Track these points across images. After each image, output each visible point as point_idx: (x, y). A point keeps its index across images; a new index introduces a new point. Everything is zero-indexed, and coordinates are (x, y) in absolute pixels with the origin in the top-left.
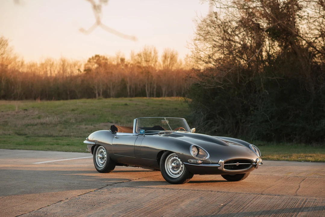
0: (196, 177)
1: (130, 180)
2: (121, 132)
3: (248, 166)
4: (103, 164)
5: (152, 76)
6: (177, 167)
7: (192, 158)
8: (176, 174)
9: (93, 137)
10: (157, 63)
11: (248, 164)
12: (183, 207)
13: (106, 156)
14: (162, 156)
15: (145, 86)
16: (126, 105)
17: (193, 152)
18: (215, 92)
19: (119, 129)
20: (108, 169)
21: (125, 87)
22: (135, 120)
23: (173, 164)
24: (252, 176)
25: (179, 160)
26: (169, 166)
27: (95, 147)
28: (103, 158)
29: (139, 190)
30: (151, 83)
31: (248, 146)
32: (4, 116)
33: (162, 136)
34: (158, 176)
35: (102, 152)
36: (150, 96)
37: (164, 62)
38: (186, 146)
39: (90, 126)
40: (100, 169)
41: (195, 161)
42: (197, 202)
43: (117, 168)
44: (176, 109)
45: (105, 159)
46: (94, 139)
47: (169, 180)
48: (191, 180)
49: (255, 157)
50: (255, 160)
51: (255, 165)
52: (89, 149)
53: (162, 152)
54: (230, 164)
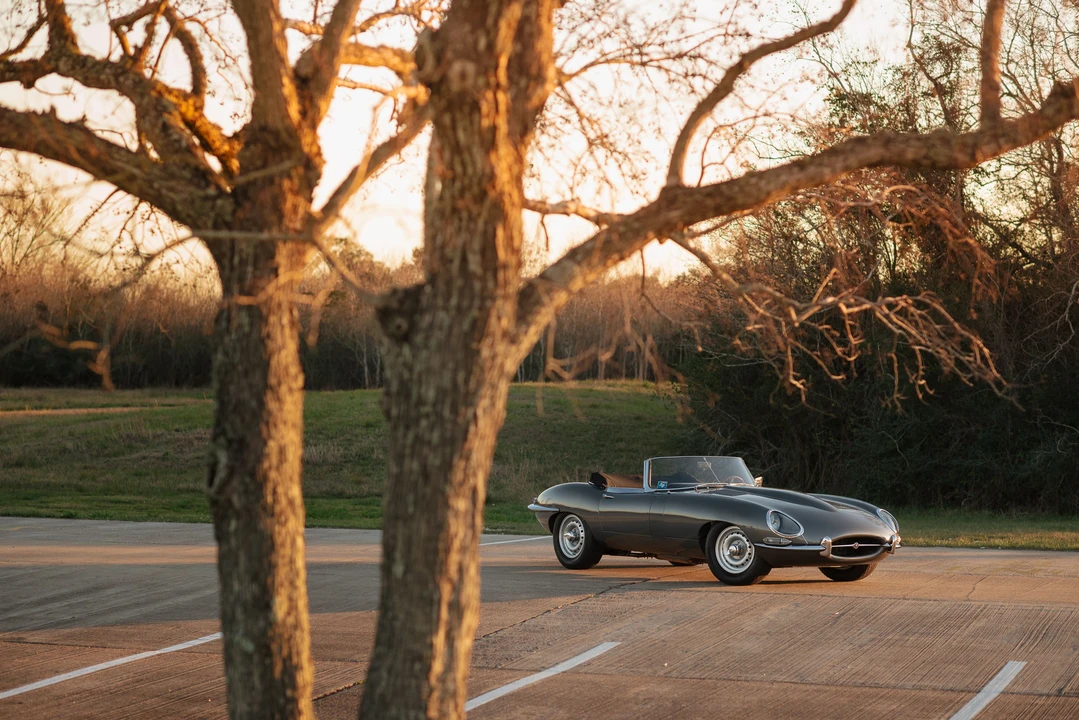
0: (776, 573)
1: (646, 580)
2: (613, 485)
3: (874, 550)
4: (575, 551)
6: (741, 552)
7: (771, 534)
8: (737, 566)
9: (545, 498)
11: (875, 546)
12: (772, 618)
13: (582, 534)
14: (709, 531)
17: (772, 526)
19: (608, 481)
20: (588, 560)
22: (646, 463)
23: (733, 548)
24: (881, 574)
25: (745, 539)
26: (724, 553)
27: (556, 520)
28: (577, 539)
31: (874, 512)
33: (702, 492)
34: (703, 571)
35: (573, 527)
38: (758, 513)
40: (569, 562)
41: (776, 539)
42: (792, 611)
43: (606, 559)
45: (582, 541)
46: (550, 502)
47: (725, 579)
48: (767, 578)
49: (888, 531)
50: (888, 539)
51: (889, 549)
52: (543, 522)
53: (708, 525)
54: (844, 546)
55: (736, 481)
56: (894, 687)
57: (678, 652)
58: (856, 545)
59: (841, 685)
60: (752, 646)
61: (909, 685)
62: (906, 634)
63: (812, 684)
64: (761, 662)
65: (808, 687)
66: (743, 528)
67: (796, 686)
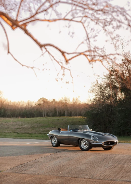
0: (93, 149)
1: (67, 150)
2: (62, 131)
3: (113, 144)
4: (55, 144)
5: (68, 107)
6: (86, 144)
7: (92, 141)
8: (85, 147)
9: (51, 133)
10: (70, 101)
11: (113, 143)
12: (90, 159)
13: (56, 140)
14: (79, 140)
15: (65, 111)
16: (58, 120)
17: (92, 139)
18: (97, 114)
19: (61, 130)
20: (57, 145)
21: (56, 112)
22: (68, 126)
23: (84, 143)
24: (115, 148)
25: (87, 142)
26: (82, 144)
27: (52, 137)
28: (55, 141)
29: (71, 153)
30: (67, 110)
31: (113, 136)
32: (6, 125)
33: (79, 132)
34: (78, 148)
35: (55, 139)
36: (67, 116)
37: (73, 101)
38: (89, 136)
39: (44, 129)
40: (54, 146)
41: (93, 142)
42: (94, 158)
43: (61, 145)
44: (80, 122)
45: (56, 141)
46: (51, 134)
47: (83, 150)
48: (91, 150)
49: (116, 140)
50: (116, 142)
51: (116, 144)
52: (50, 138)
53: (80, 138)
54: (106, 143)
55: (86, 130)
56: (115, 180)
57: (65, 169)
58: (109, 143)
59: (101, 179)
60: (83, 167)
61: (118, 179)
62: (119, 164)
63: (94, 179)
64: (84, 172)
65: (93, 180)
66: (86, 139)
67: (90, 180)
